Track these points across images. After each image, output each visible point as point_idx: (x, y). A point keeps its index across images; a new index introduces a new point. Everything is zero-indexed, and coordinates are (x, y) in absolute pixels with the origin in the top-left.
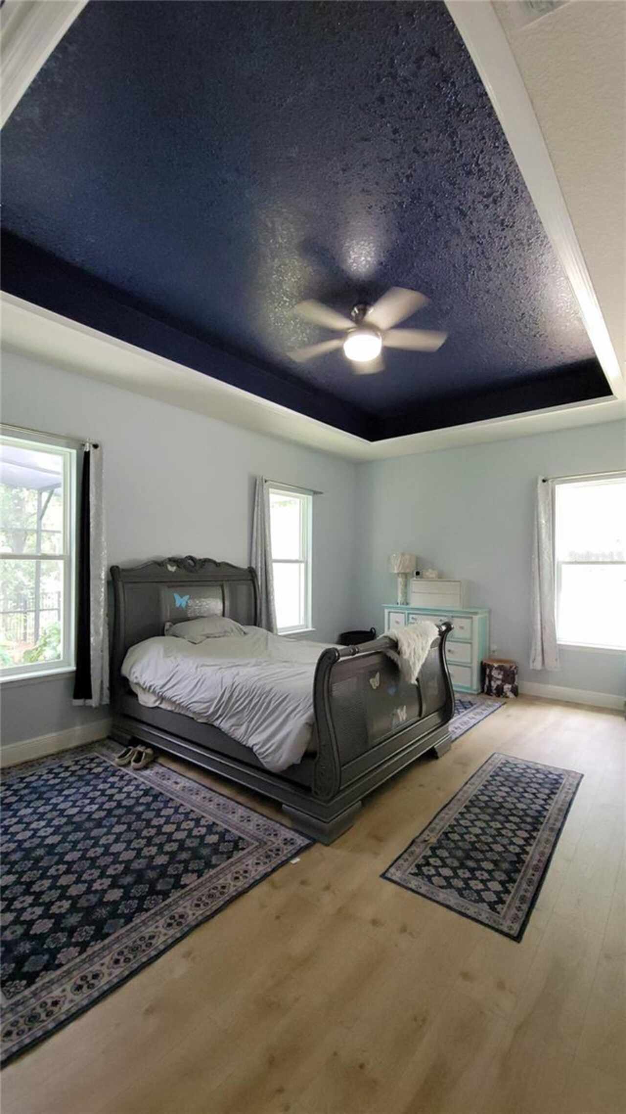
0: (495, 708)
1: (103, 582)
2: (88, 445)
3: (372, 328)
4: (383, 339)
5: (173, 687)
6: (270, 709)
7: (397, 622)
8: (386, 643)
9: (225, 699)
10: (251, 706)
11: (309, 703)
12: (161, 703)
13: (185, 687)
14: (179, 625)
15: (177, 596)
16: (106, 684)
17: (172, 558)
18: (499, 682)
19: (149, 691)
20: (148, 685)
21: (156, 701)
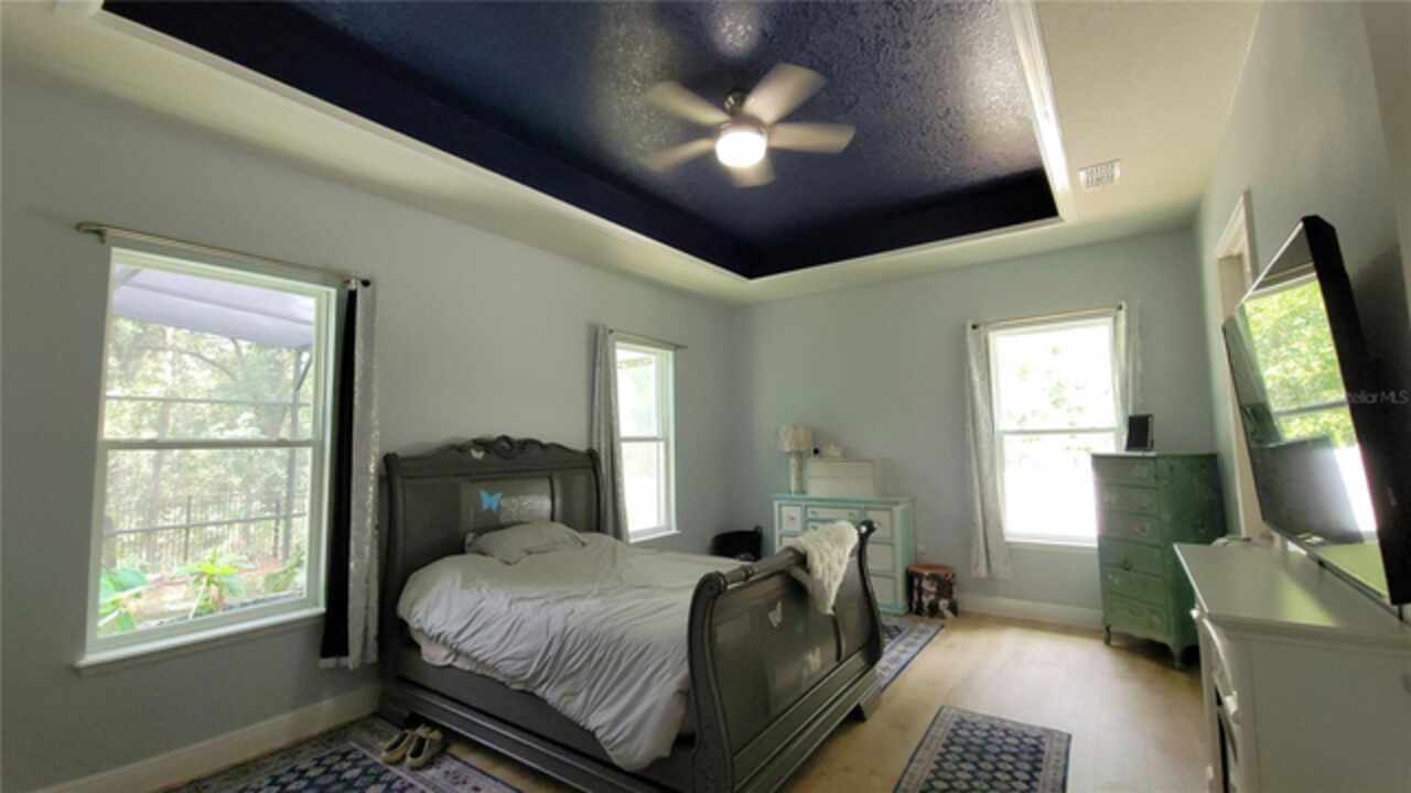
0: (931, 634)
1: (372, 478)
2: (353, 281)
3: (754, 123)
4: (769, 138)
5: (473, 634)
6: (621, 669)
7: (792, 519)
8: (791, 558)
9: (552, 652)
10: (592, 665)
11: (681, 658)
12: (455, 660)
13: (490, 637)
14: (486, 536)
15: (484, 495)
16: (373, 632)
17: (480, 440)
18: (932, 597)
19: (437, 641)
20: (435, 632)
21: (447, 657)
